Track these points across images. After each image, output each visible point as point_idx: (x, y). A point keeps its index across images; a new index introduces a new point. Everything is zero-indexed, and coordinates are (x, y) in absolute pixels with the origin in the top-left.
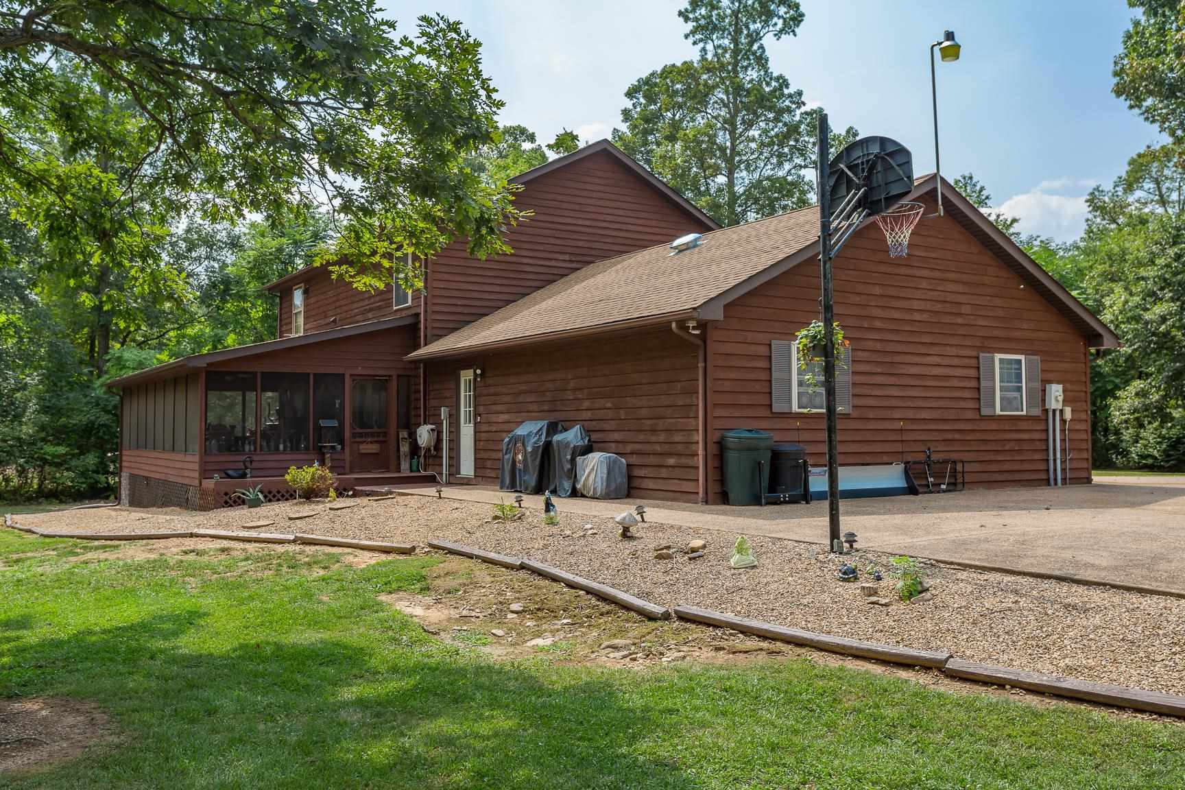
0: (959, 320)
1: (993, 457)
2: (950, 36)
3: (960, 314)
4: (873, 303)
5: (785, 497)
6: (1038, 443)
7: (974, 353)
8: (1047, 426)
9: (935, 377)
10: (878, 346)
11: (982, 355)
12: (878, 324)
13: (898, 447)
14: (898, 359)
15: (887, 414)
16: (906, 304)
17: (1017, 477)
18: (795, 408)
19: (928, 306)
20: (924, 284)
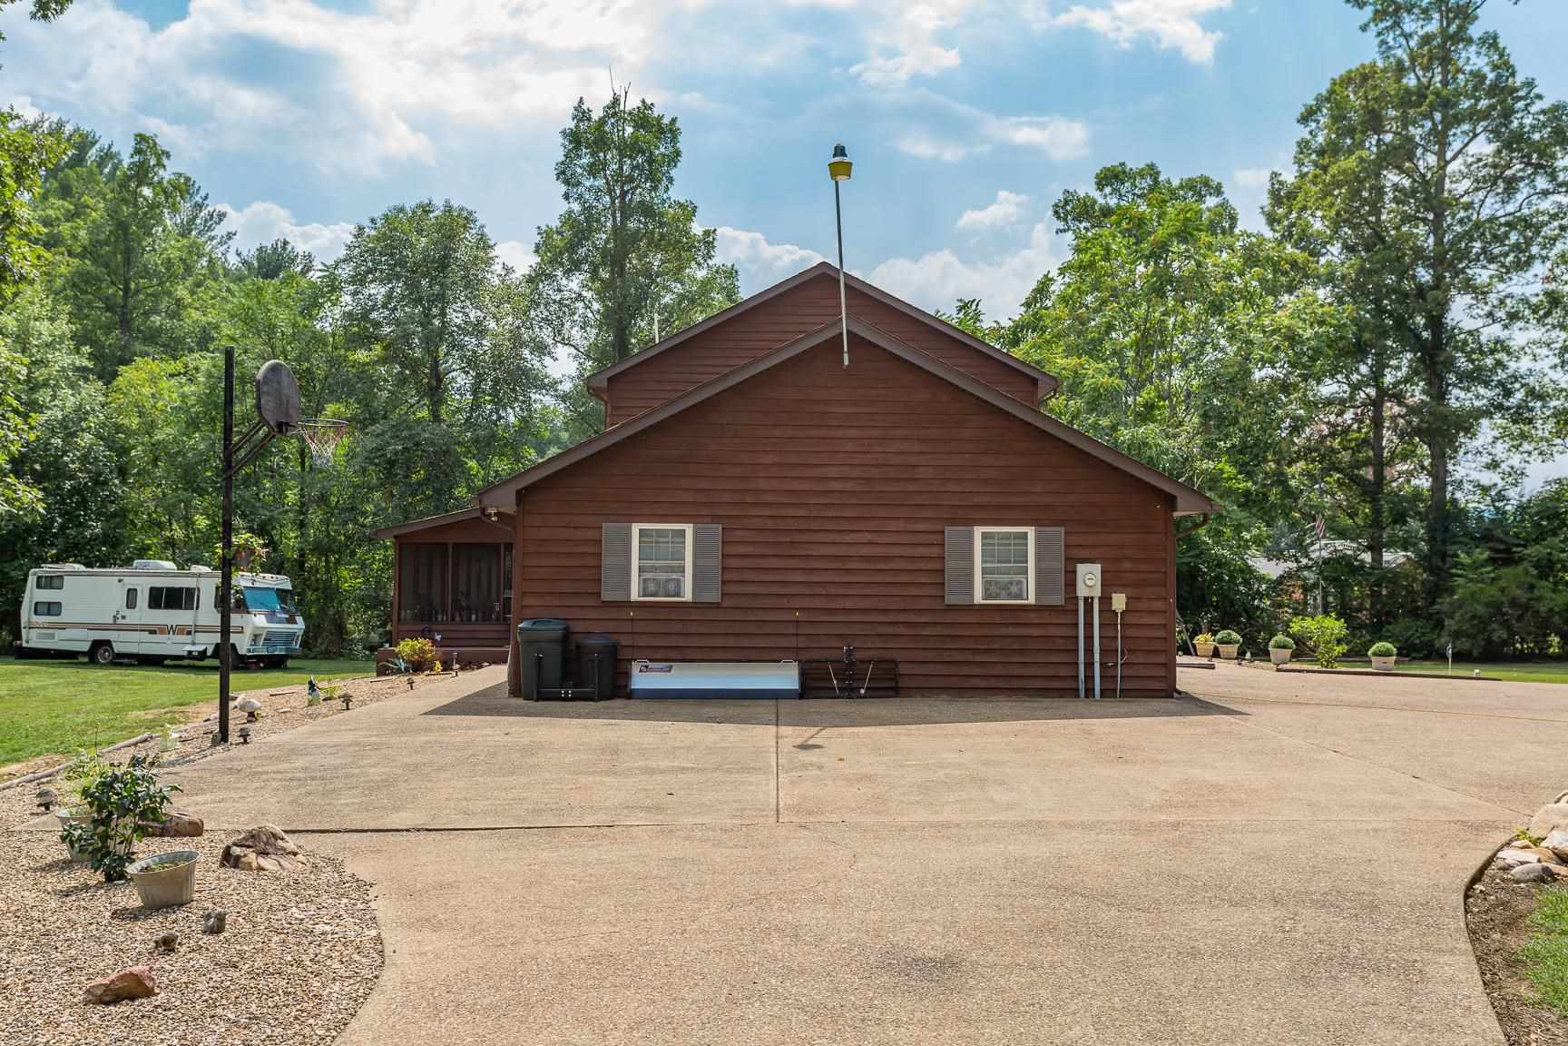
0: (911, 487)
1: (970, 657)
2: (840, 151)
3: (914, 480)
4: (761, 474)
5: (566, 693)
6: (1061, 641)
7: (938, 527)
8: (1077, 619)
9: (862, 558)
10: (770, 524)
11: (947, 529)
12: (769, 498)
13: (792, 642)
14: (799, 538)
15: (785, 603)
16: (818, 472)
17: (1015, 684)
18: (635, 596)
19: (856, 473)
20: (850, 447)
